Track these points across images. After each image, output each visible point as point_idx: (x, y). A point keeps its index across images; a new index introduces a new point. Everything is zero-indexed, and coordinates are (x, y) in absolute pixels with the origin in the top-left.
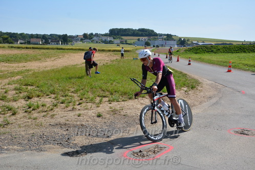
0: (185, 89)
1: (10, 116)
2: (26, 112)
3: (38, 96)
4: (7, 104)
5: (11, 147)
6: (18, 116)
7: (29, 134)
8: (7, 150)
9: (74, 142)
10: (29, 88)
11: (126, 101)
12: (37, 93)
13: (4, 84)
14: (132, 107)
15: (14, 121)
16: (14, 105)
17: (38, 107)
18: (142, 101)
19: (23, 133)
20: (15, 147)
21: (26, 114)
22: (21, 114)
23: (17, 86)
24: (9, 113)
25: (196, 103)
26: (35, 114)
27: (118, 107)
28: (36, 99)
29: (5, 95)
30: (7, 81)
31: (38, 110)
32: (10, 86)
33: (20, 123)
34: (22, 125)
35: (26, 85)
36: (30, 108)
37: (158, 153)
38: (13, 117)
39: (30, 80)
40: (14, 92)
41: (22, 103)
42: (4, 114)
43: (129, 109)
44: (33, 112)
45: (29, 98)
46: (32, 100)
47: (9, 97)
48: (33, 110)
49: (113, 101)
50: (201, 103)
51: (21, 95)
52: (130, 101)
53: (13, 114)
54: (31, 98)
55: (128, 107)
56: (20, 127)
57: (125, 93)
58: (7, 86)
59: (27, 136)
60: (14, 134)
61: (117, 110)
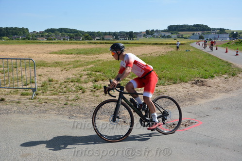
0: (226, 76)
1: (80, 94)
2: (92, 91)
3: (103, 80)
4: (80, 85)
5: (78, 115)
6: (86, 94)
7: (91, 107)
8: (75, 117)
9: (124, 115)
10: (97, 73)
11: (171, 85)
12: (102, 77)
13: (80, 70)
14: (174, 90)
15: (83, 97)
16: (84, 86)
17: (101, 88)
18: (184, 86)
19: (87, 106)
20: (81, 115)
21: (91, 93)
22: (88, 92)
23: (89, 72)
24: (81, 92)
25: (233, 88)
26: (98, 93)
27: (162, 90)
28: (101, 82)
29: (80, 78)
30: (83, 68)
31: (101, 90)
32: (84, 72)
33: (86, 99)
34: (87, 101)
35: (96, 71)
36: (95, 88)
37: (188, 127)
38: (83, 95)
39: (99, 68)
40: (86, 77)
41: (90, 85)
42: (77, 92)
43: (172, 91)
44: (97, 91)
45: (96, 81)
46: (98, 82)
47: (82, 80)
48: (97, 90)
49: (160, 85)
50: (238, 88)
51: (91, 79)
52: (174, 85)
53: (83, 93)
54: (97, 81)
55: (171, 90)
56: (86, 102)
57: (171, 79)
58: (82, 72)
59: (90, 108)
60: (81, 106)
61: (161, 92)
